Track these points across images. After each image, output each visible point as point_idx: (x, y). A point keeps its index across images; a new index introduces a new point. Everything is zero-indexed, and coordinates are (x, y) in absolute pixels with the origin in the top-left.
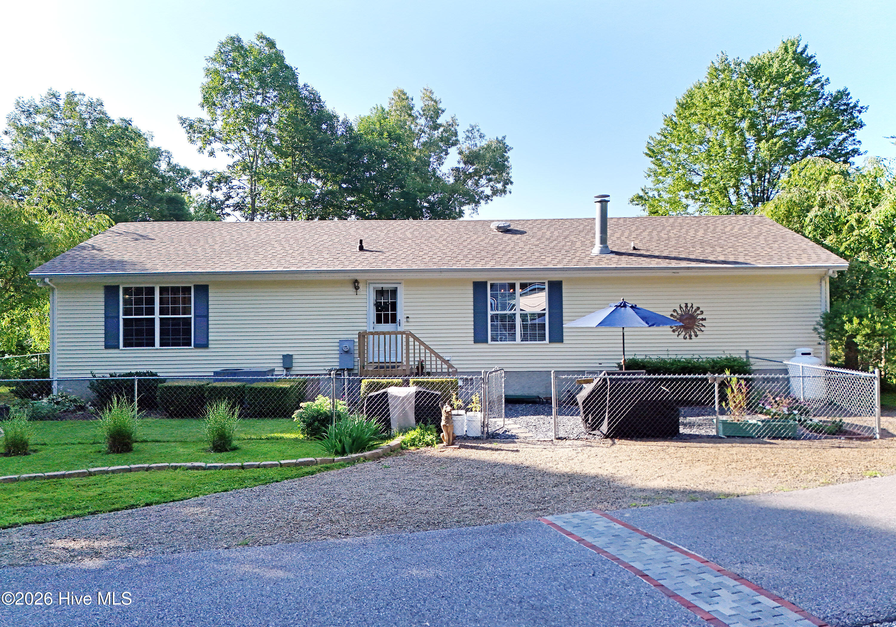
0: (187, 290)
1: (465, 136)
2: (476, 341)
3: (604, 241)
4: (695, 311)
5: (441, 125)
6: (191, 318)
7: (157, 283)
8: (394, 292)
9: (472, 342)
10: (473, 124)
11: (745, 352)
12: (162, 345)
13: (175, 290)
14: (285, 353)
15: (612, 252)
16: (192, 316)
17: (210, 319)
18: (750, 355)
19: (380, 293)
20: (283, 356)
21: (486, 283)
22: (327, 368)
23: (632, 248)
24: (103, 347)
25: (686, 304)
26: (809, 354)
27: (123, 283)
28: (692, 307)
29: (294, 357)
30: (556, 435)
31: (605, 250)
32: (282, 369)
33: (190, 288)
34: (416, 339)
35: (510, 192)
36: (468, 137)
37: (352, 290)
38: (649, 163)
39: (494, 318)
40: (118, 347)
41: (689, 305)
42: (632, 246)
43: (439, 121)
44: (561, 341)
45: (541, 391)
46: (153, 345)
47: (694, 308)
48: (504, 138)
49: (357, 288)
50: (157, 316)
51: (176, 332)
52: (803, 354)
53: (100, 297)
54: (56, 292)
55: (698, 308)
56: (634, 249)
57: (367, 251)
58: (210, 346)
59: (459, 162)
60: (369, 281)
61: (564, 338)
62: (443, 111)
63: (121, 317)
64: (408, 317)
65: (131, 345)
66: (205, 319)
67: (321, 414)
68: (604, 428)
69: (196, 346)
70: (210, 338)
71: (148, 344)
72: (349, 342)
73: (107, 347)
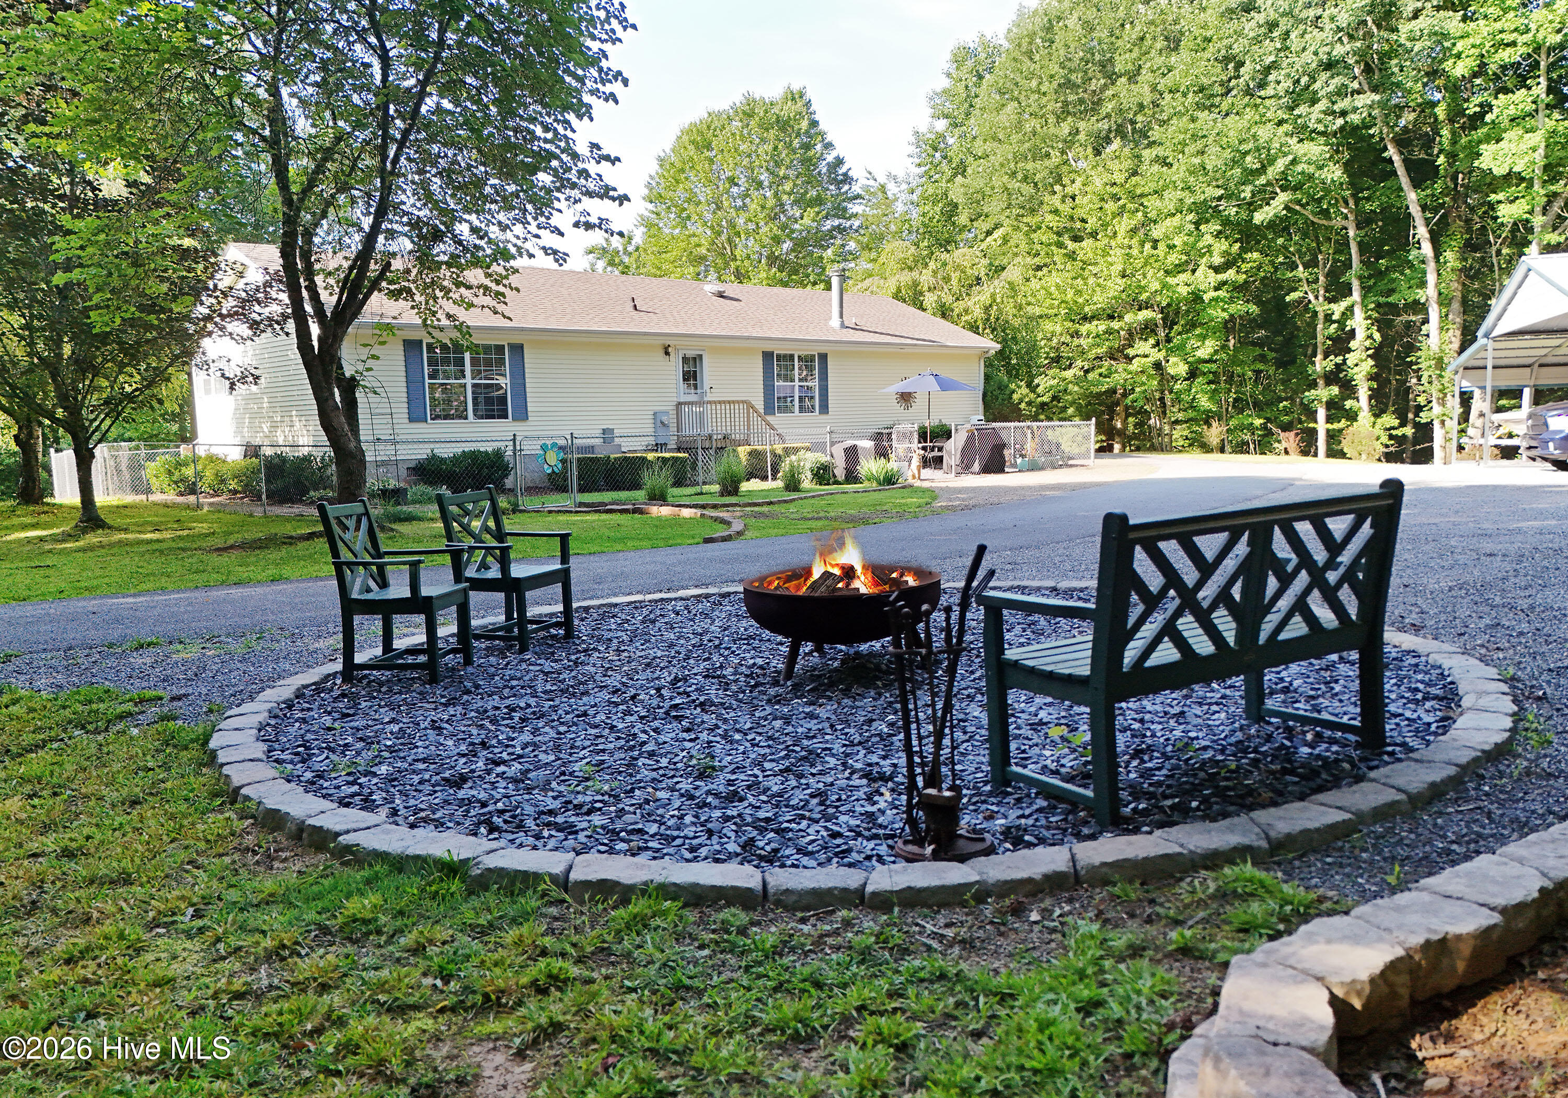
0: (500, 349)
2: (766, 414)
3: (841, 315)
6: (506, 384)
8: (697, 359)
12: (476, 417)
13: (486, 349)
14: (604, 427)
15: (848, 327)
16: (508, 382)
17: (527, 385)
19: (685, 359)
20: (602, 430)
21: (772, 353)
22: (643, 443)
23: (854, 325)
24: (409, 421)
26: (982, 420)
27: (428, 337)
29: (614, 431)
31: (843, 326)
32: (602, 444)
33: (503, 346)
34: (753, 407)
37: (662, 356)
39: (778, 388)
40: (426, 420)
42: (854, 322)
44: (827, 412)
46: (467, 418)
49: (667, 353)
50: (469, 381)
51: (490, 402)
52: (978, 420)
53: (399, 353)
56: (856, 326)
57: (640, 311)
58: (530, 418)
60: (677, 346)
61: (829, 410)
63: (427, 381)
64: (711, 388)
65: (440, 418)
66: (523, 385)
68: (976, 467)
69: (515, 419)
70: (529, 409)
71: (460, 417)
72: (666, 413)
73: (411, 420)
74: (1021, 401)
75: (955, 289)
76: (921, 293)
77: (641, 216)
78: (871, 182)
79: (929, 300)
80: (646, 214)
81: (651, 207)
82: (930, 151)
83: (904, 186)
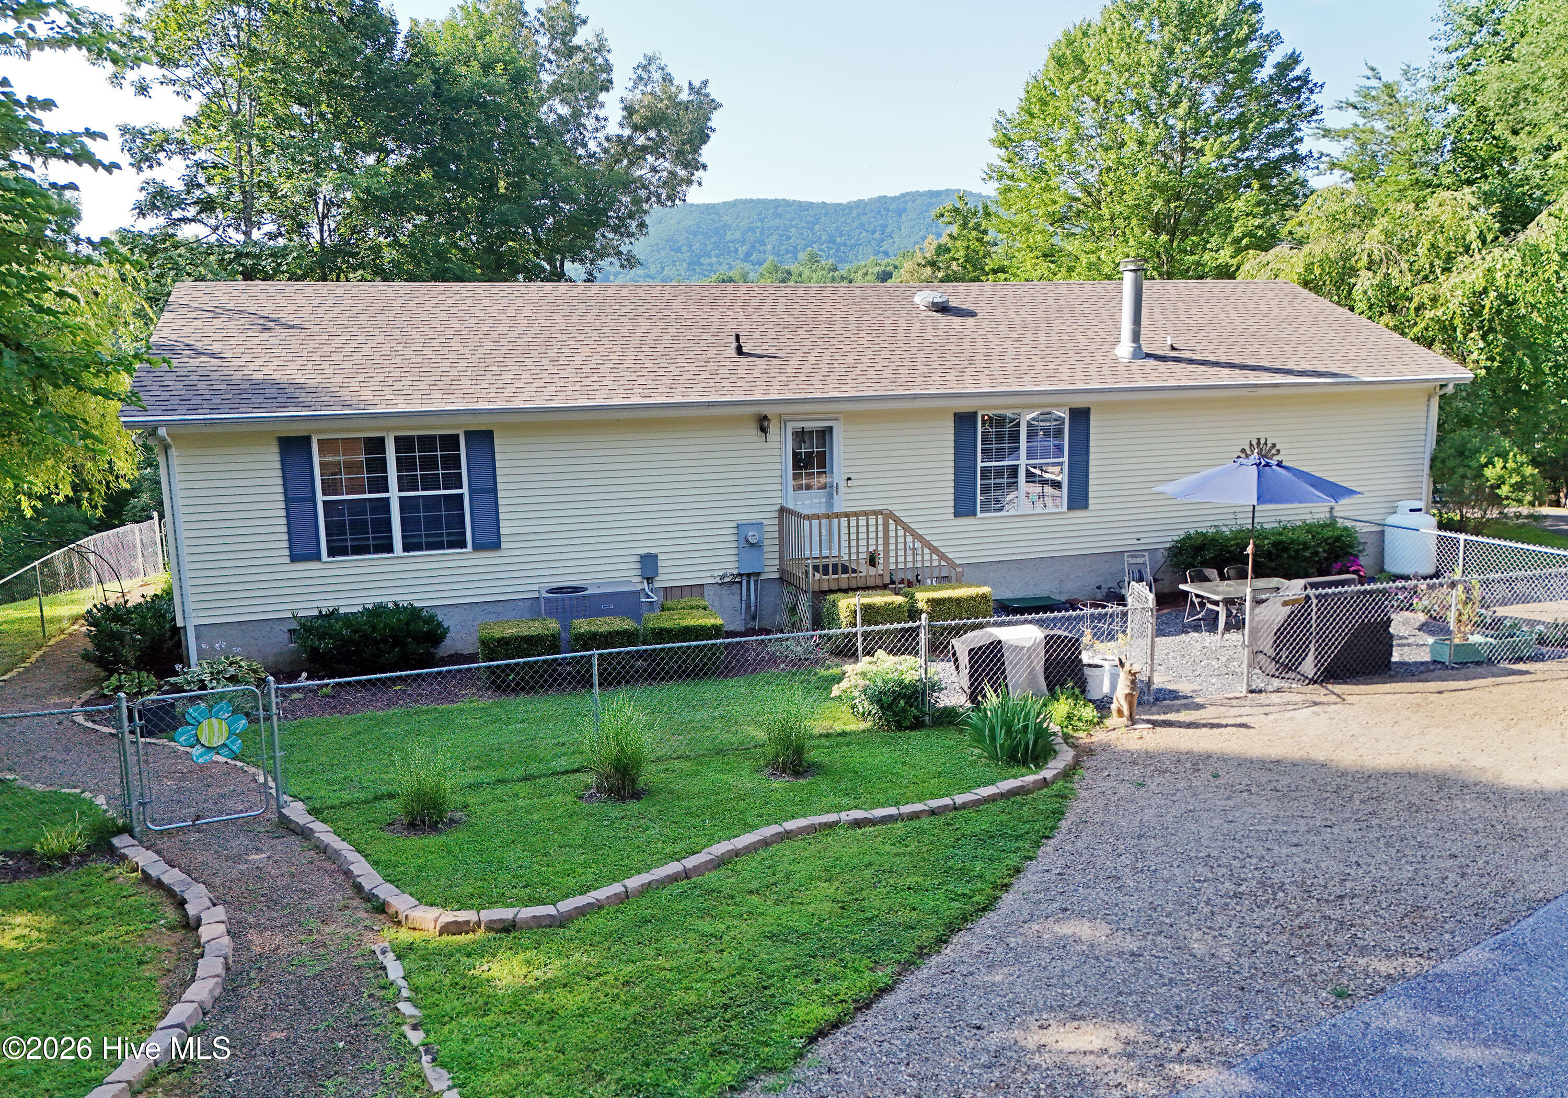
0: (451, 442)
1: (635, 77)
2: (957, 514)
3: (1136, 337)
4: (1270, 450)
5: (579, 48)
6: (461, 495)
7: (388, 430)
8: (825, 434)
9: (952, 516)
10: (649, 54)
11: (1328, 509)
12: (406, 548)
13: (427, 442)
14: (643, 551)
15: (1148, 356)
16: (465, 490)
17: (500, 494)
18: (1336, 514)
19: (801, 436)
20: (642, 557)
21: (975, 414)
22: (716, 573)
23: (1169, 348)
24: (287, 560)
25: (1259, 439)
26: (1420, 510)
27: (318, 432)
28: (1266, 444)
29: (660, 557)
30: (1248, 685)
31: (1139, 354)
32: (639, 579)
33: (458, 435)
34: (898, 521)
35: (700, 184)
36: (640, 78)
37: (753, 433)
38: (996, 156)
39: (984, 470)
40: (318, 557)
41: (1262, 441)
42: (1169, 343)
43: (577, 41)
44: (1085, 506)
45: (1053, 589)
46: (390, 549)
47: (1269, 445)
48: (705, 83)
49: (764, 430)
50: (394, 494)
51: (434, 523)
52: (1411, 510)
53: (272, 458)
54: (173, 452)
55: (1274, 445)
56: (1173, 348)
57: (750, 355)
58: (503, 546)
59: (621, 125)
60: (784, 417)
61: (1091, 501)
62: (584, 22)
63: (320, 498)
64: (849, 479)
65: (343, 551)
66: (492, 495)
67: (906, 687)
69: (477, 547)
70: (502, 531)
71: (379, 549)
72: (759, 525)
73: (295, 558)
74: (1501, 482)
75: (1424, 262)
76: (1354, 272)
77: (990, 166)
78: (1374, 83)
79: (1365, 282)
80: (998, 162)
81: (1002, 152)
82: (1469, 26)
83: (1424, 84)
